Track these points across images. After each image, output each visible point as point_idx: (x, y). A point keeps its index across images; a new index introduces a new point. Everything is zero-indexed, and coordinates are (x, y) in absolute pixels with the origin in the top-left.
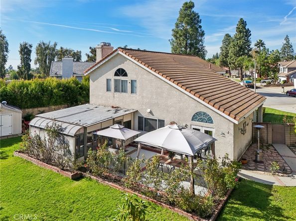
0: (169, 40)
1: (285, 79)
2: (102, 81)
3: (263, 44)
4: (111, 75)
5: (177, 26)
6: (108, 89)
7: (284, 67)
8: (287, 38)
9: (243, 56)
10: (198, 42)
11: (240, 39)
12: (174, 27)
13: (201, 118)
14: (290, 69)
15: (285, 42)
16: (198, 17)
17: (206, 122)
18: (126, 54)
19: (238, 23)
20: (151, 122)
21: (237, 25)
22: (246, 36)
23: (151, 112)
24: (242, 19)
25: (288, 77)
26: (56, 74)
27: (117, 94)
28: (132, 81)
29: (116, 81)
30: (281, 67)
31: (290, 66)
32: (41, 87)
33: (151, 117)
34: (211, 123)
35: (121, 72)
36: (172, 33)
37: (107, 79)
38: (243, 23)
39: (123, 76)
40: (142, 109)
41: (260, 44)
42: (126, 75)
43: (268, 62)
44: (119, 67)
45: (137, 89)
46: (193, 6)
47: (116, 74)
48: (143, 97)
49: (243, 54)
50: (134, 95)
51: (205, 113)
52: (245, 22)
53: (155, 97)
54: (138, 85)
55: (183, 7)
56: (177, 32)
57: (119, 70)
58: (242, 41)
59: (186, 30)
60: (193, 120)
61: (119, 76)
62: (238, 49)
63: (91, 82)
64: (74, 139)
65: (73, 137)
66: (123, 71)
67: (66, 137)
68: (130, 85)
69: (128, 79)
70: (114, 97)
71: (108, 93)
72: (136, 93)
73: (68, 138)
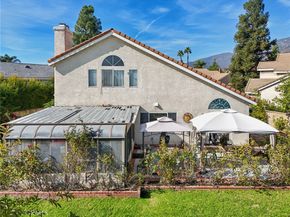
2: (80, 73)
4: (96, 64)
6: (91, 83)
13: (218, 106)
17: (223, 108)
18: (125, 37)
23: (159, 107)
27: (106, 90)
28: (130, 70)
29: (103, 71)
33: (159, 111)
35: (113, 61)
37: (89, 70)
39: (117, 65)
40: (146, 104)
42: (121, 63)
44: (111, 54)
47: (105, 63)
48: (147, 90)
50: (134, 88)
53: (163, 88)
54: (140, 76)
57: (109, 58)
61: (109, 65)
63: (57, 75)
64: (123, 142)
65: (121, 139)
66: (117, 58)
67: (105, 144)
68: (128, 76)
69: (126, 69)
70: (101, 93)
71: (91, 88)
72: (136, 85)
73: (110, 144)
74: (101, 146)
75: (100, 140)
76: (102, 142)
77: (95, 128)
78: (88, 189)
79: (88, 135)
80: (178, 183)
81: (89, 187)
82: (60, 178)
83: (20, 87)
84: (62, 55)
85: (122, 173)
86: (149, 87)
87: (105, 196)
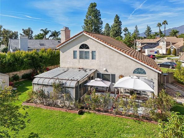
0: (82, 26)
1: (140, 49)
2: (70, 52)
3: (128, 30)
4: (77, 48)
5: (87, 17)
6: (75, 57)
7: (139, 43)
8: (136, 27)
9: (118, 37)
10: (99, 27)
11: (116, 26)
12: (85, 18)
13: (138, 72)
14: (142, 44)
15: (135, 29)
16: (99, 12)
17: (142, 74)
18: (89, 35)
19: (115, 17)
20: (106, 76)
21: (115, 18)
22: (119, 25)
23: (106, 70)
24: (117, 15)
25: (141, 48)
26: (16, 48)
27: (81, 60)
28: (92, 51)
29: (80, 52)
30: (137, 43)
31: (142, 42)
32: (15, 57)
33: (106, 73)
34: (145, 74)
35: (84, 46)
36: (84, 21)
37: (74, 51)
38: (117, 17)
39: (86, 49)
40: (100, 68)
41: (126, 30)
42: (88, 48)
43: (130, 40)
44: (83, 43)
45: (96, 56)
46: (96, 6)
47: (81, 48)
48: (100, 61)
49: (118, 36)
50: (94, 60)
51: (141, 69)
52: (119, 17)
53: (109, 61)
54: (97, 54)
55: (90, 6)
56: (87, 22)
57: (83, 45)
58: (117, 28)
59: (92, 20)
60: (134, 73)
61: (83, 49)
62: (115, 32)
63: (61, 53)
64: (74, 89)
65: (73, 88)
66: (86, 45)
67: (67, 89)
68: (91, 54)
69: (90, 50)
70: (79, 62)
71: (74, 59)
72: (95, 59)
73: (69, 89)
74: (66, 90)
75: (65, 87)
76: (66, 88)
77: (64, 82)
78: (60, 108)
79: (61, 85)
80: (99, 111)
81: (61, 106)
82: (51, 101)
83: (51, 54)
84: (64, 43)
85: (74, 102)
86: (101, 60)
87: (65, 111)
